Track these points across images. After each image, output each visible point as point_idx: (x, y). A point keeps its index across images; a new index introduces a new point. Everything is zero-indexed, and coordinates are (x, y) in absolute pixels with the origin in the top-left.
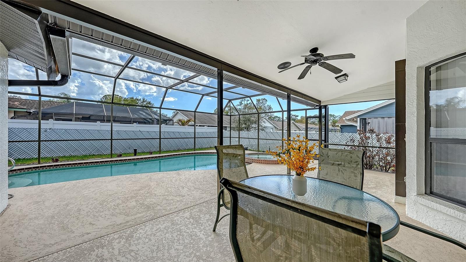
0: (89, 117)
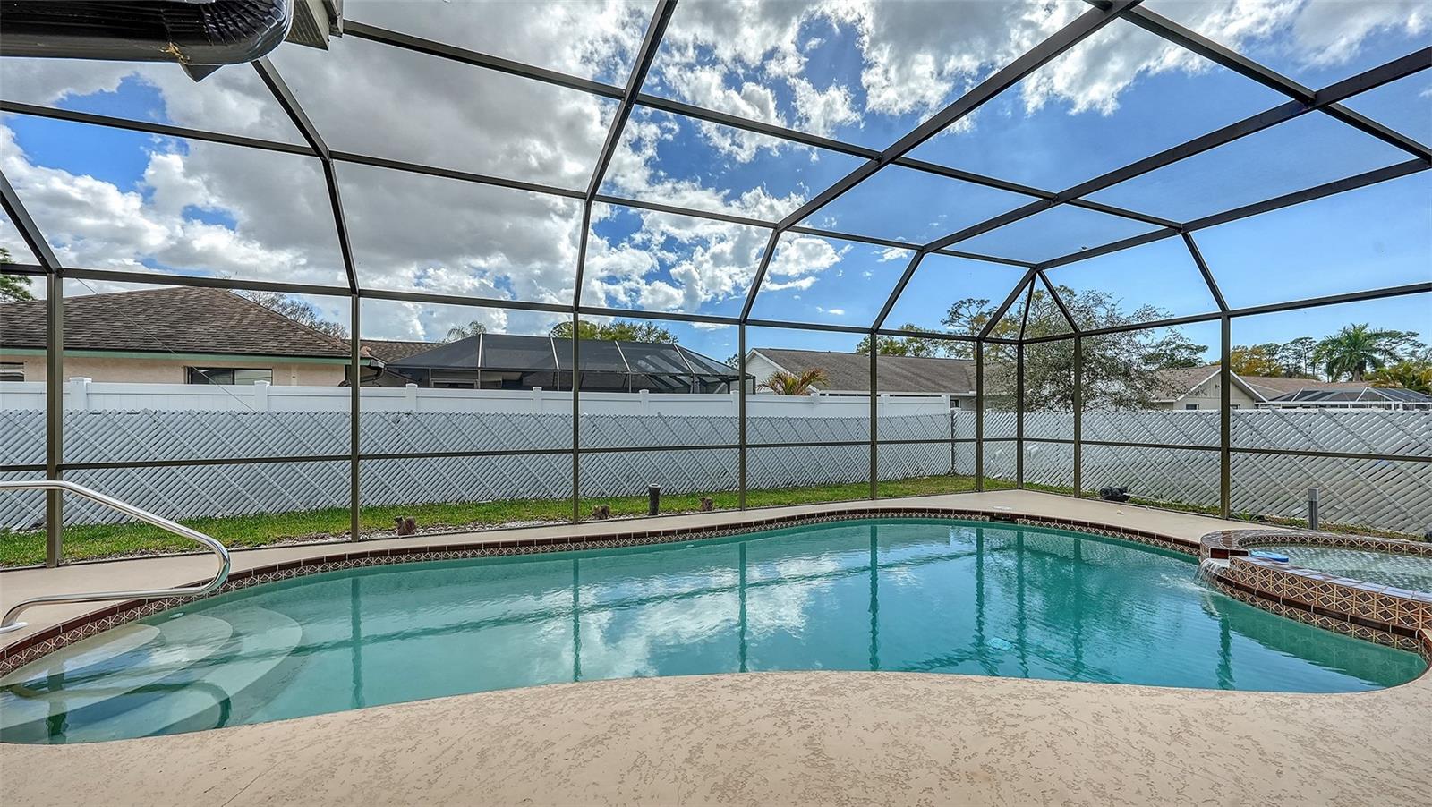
0: (521, 380)
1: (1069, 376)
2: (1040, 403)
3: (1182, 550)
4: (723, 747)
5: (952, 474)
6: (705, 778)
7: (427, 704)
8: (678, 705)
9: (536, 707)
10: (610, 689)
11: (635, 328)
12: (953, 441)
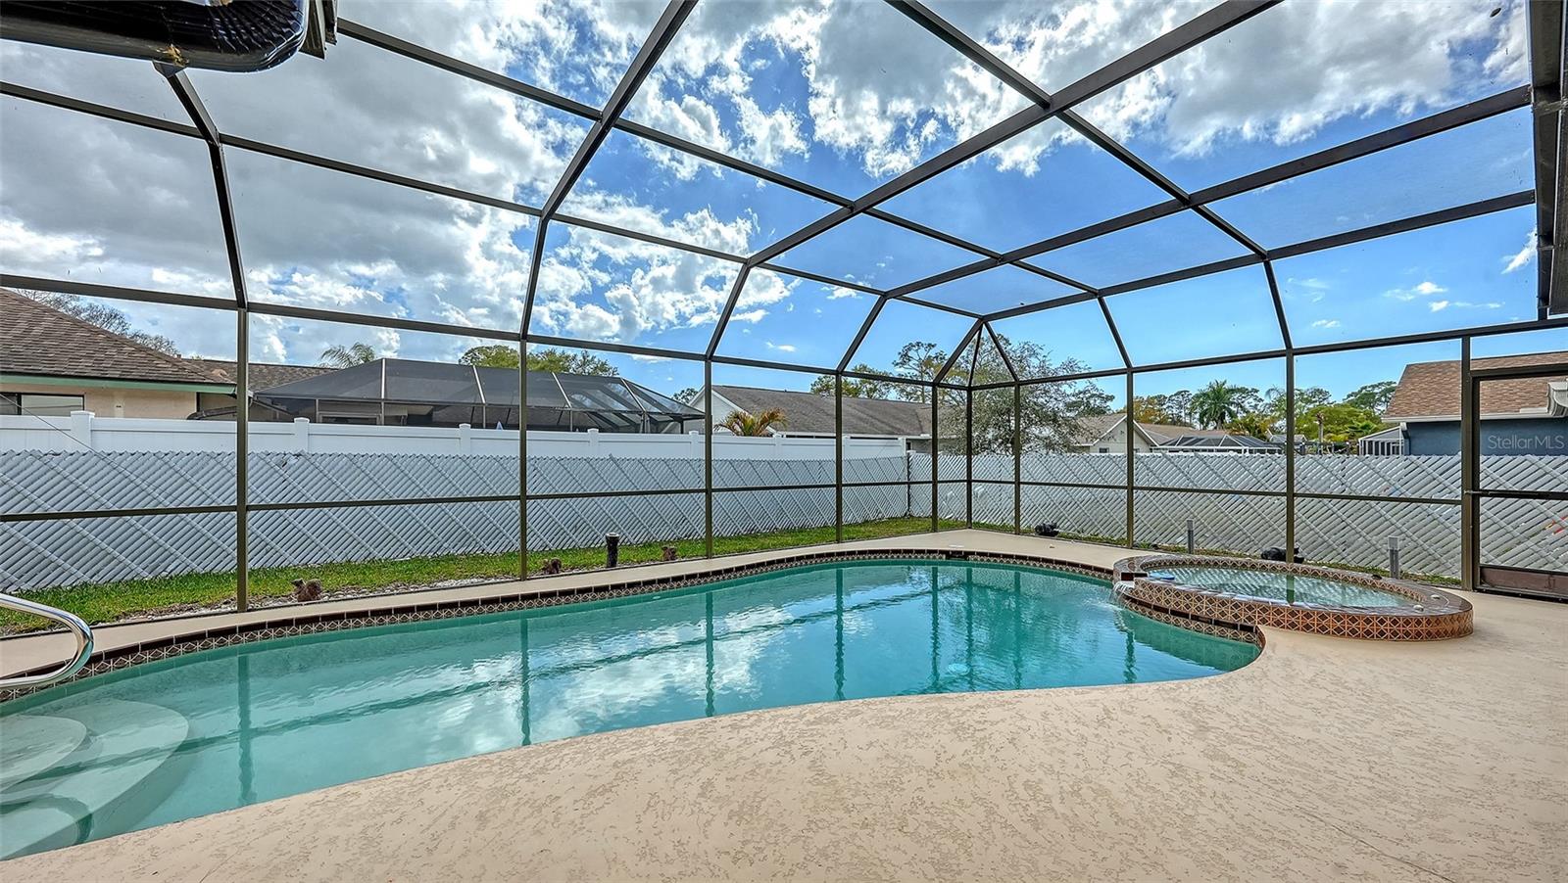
0: (430, 415)
1: (1009, 421)
2: (986, 447)
3: (1099, 577)
4: (732, 779)
5: (908, 517)
6: (720, 808)
7: (401, 776)
8: (681, 748)
9: (529, 766)
10: (606, 741)
11: (567, 357)
12: (909, 483)
